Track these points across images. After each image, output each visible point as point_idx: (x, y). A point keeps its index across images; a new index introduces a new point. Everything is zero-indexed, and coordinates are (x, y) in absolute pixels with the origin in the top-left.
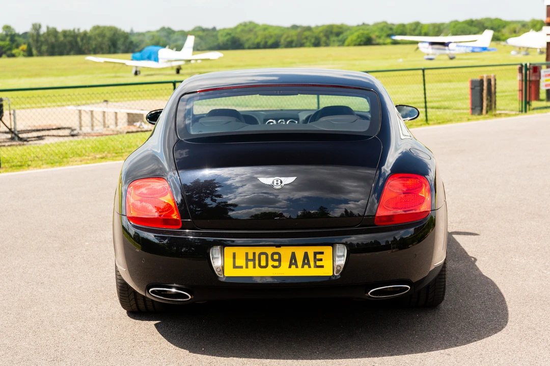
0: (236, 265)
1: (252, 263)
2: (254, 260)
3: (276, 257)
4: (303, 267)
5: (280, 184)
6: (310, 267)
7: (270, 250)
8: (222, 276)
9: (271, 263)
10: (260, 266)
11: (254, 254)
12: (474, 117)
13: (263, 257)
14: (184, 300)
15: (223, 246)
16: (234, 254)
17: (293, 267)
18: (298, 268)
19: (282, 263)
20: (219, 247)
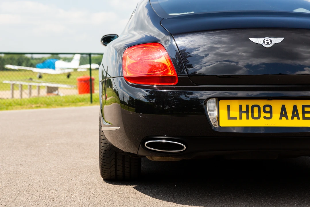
0: (231, 116)
1: (245, 114)
2: (247, 112)
3: (268, 109)
4: (292, 118)
5: (270, 43)
6: (299, 118)
7: (262, 103)
8: (217, 127)
9: (263, 114)
10: (254, 118)
11: (247, 106)
13: (256, 109)
14: (179, 151)
15: (219, 99)
16: (229, 107)
17: (284, 118)
18: (288, 119)
19: (273, 115)
20: (215, 99)
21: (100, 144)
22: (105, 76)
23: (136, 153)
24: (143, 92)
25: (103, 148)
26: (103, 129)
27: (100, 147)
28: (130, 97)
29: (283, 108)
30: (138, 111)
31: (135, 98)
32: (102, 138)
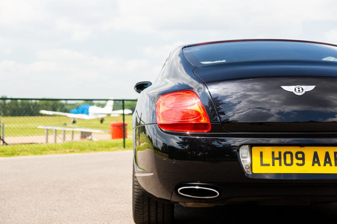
0: (264, 163)
1: (278, 161)
2: (279, 158)
3: (300, 156)
4: (325, 165)
5: (301, 91)
6: (331, 165)
7: (294, 150)
8: (250, 173)
9: (295, 161)
10: (286, 164)
11: (280, 153)
13: (288, 156)
14: (212, 197)
15: (251, 146)
16: (261, 153)
17: (316, 165)
18: (320, 166)
19: (306, 161)
20: (247, 146)
21: (133, 190)
22: (139, 122)
23: (170, 199)
24: (176, 139)
25: (136, 194)
26: (136, 175)
27: (133, 193)
28: (164, 144)
29: (316, 155)
30: (171, 157)
31: (168, 145)
32: (136, 183)
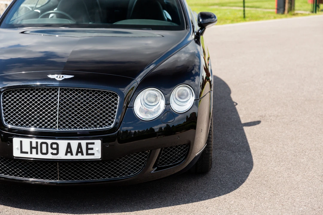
12: (279, 15)
